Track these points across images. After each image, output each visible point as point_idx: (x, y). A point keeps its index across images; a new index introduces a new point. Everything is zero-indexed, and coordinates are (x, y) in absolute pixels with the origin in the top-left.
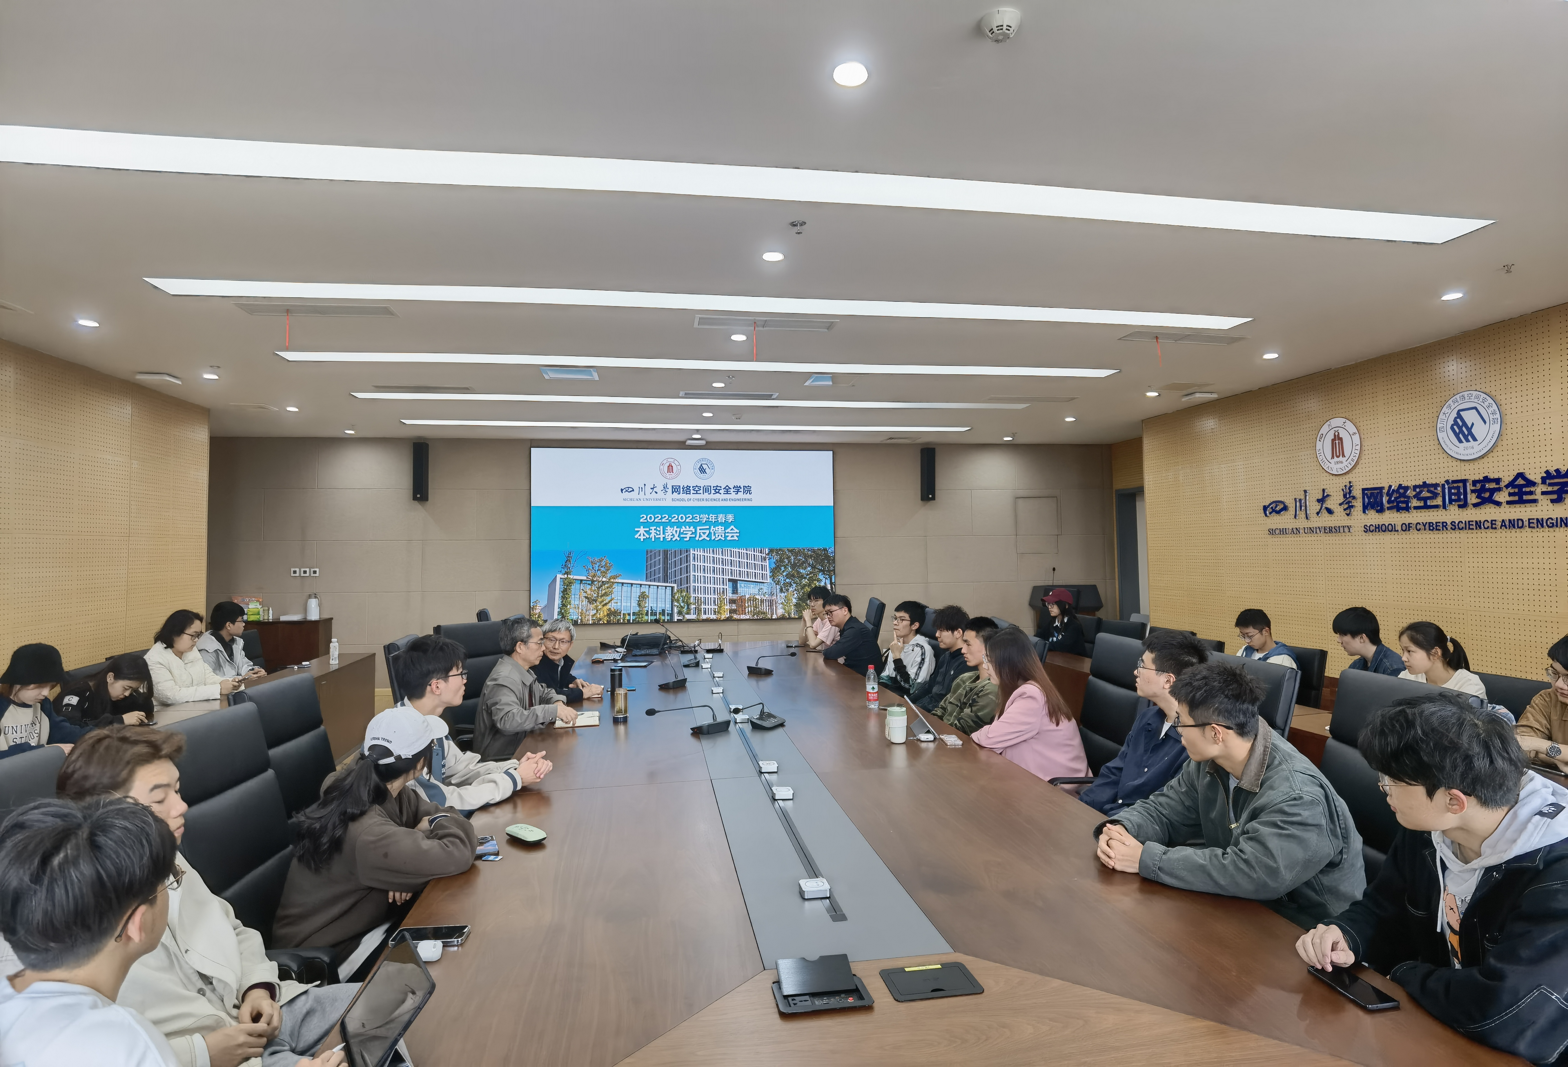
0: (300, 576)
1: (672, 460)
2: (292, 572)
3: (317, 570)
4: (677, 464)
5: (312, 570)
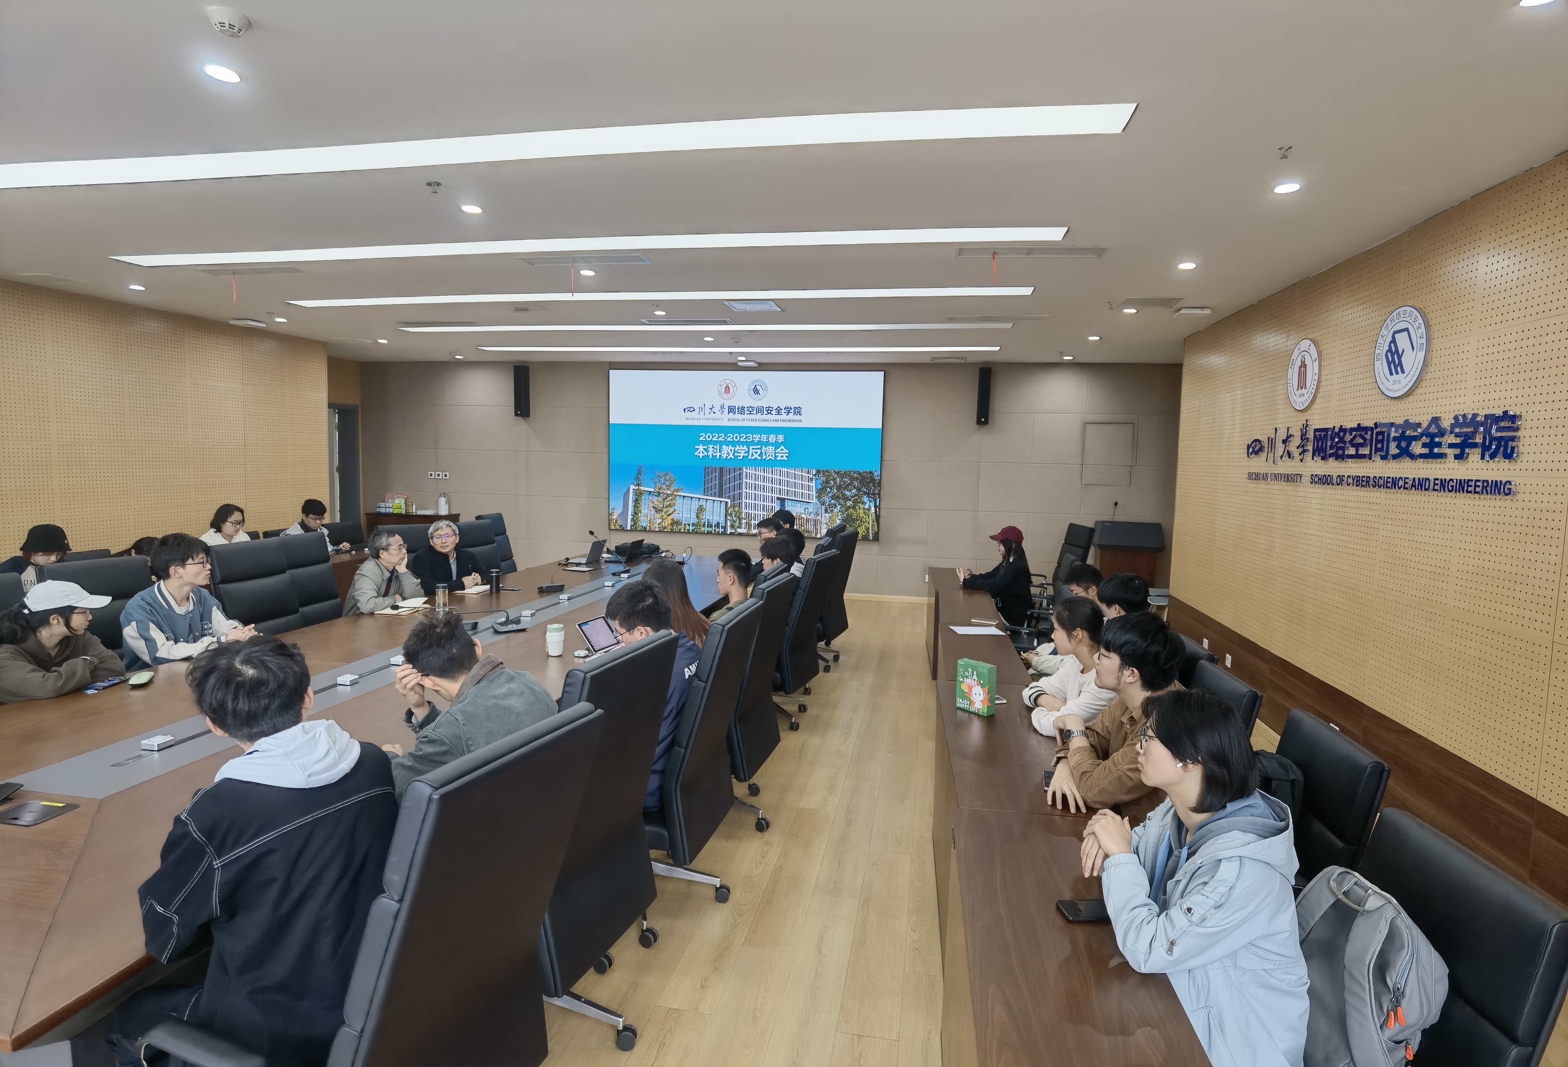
1: (729, 381)
2: (429, 475)
3: (448, 474)
4: (734, 385)
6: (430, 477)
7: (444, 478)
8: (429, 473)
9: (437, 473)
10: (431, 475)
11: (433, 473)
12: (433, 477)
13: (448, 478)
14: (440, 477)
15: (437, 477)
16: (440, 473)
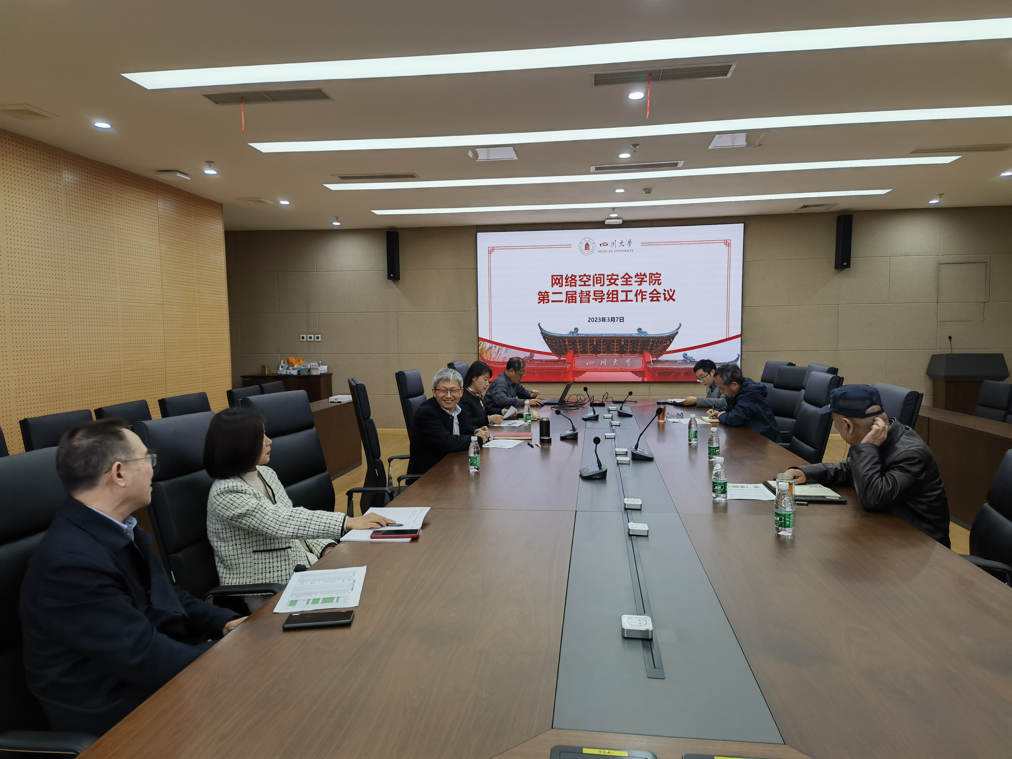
0: (307, 341)
2: (301, 337)
3: (320, 336)
5: (316, 336)
6: (301, 340)
7: (316, 340)
8: (301, 336)
9: (309, 336)
10: (303, 338)
11: (305, 336)
12: (305, 340)
13: (320, 340)
14: (312, 340)
15: (309, 340)
16: (312, 336)
